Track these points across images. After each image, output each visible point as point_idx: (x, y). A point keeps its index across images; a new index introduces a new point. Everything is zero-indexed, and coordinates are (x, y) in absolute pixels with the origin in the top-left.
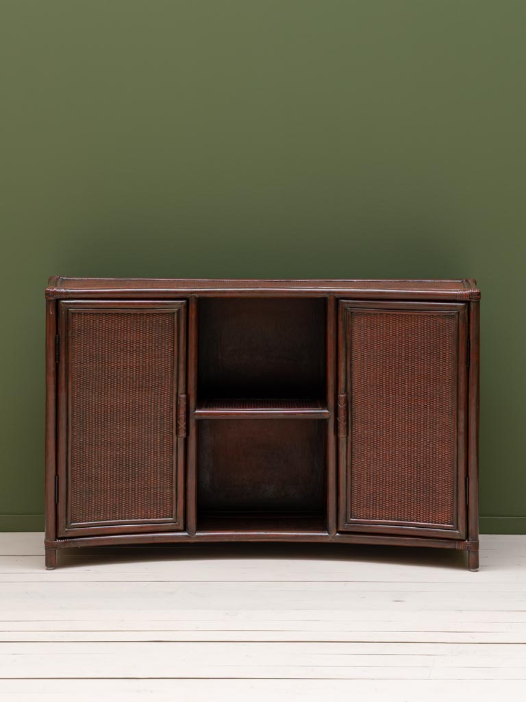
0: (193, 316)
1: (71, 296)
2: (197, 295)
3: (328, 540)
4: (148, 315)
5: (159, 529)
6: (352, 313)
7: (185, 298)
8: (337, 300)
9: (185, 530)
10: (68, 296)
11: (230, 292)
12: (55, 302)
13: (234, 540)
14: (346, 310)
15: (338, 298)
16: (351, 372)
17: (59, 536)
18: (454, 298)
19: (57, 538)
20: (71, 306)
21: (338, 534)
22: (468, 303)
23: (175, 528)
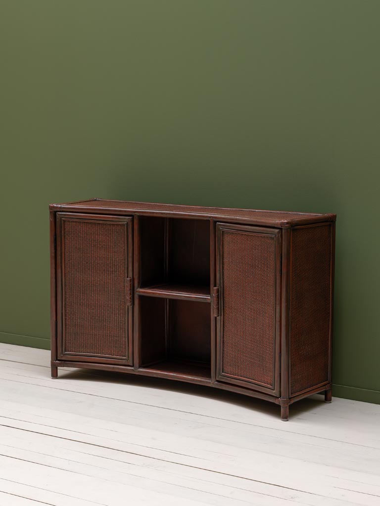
0: (136, 227)
1: (63, 210)
2: (138, 214)
3: (210, 385)
4: (110, 225)
5: (117, 363)
6: (223, 232)
7: (131, 215)
8: (215, 222)
9: (133, 366)
10: (61, 210)
11: (157, 213)
12: (54, 212)
13: (159, 377)
14: (219, 229)
15: (215, 221)
16: (223, 273)
17: (58, 359)
18: (273, 225)
19: (57, 360)
20: (63, 216)
21: (216, 382)
22: (281, 229)
23: (126, 364)
